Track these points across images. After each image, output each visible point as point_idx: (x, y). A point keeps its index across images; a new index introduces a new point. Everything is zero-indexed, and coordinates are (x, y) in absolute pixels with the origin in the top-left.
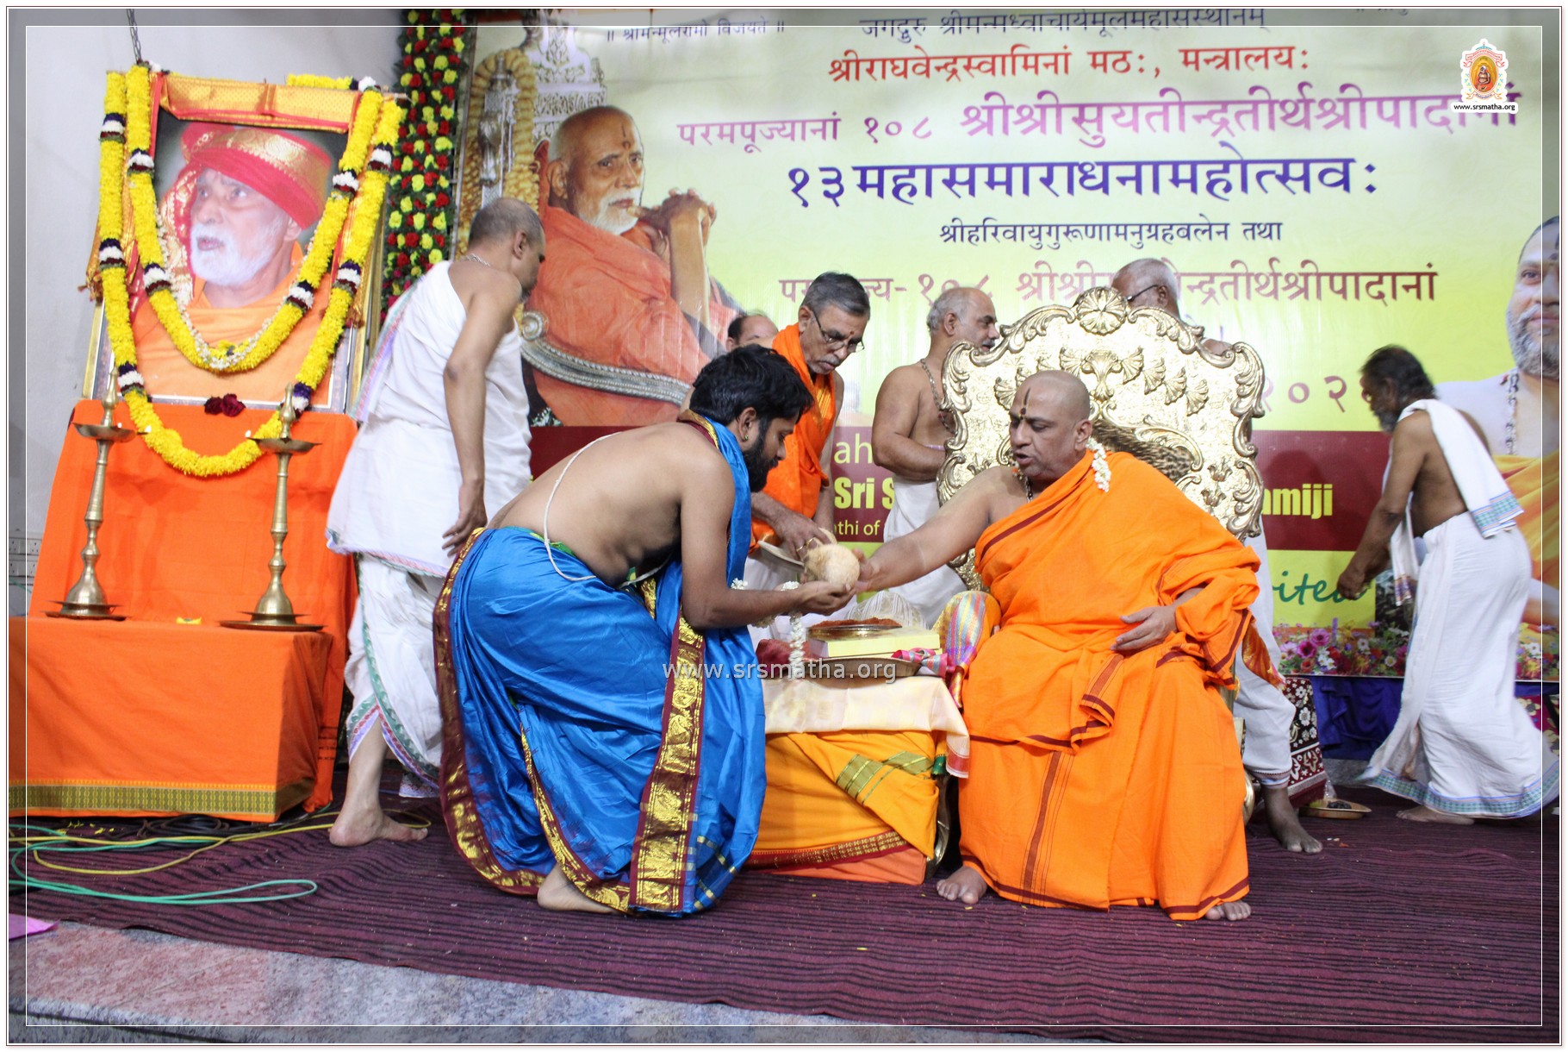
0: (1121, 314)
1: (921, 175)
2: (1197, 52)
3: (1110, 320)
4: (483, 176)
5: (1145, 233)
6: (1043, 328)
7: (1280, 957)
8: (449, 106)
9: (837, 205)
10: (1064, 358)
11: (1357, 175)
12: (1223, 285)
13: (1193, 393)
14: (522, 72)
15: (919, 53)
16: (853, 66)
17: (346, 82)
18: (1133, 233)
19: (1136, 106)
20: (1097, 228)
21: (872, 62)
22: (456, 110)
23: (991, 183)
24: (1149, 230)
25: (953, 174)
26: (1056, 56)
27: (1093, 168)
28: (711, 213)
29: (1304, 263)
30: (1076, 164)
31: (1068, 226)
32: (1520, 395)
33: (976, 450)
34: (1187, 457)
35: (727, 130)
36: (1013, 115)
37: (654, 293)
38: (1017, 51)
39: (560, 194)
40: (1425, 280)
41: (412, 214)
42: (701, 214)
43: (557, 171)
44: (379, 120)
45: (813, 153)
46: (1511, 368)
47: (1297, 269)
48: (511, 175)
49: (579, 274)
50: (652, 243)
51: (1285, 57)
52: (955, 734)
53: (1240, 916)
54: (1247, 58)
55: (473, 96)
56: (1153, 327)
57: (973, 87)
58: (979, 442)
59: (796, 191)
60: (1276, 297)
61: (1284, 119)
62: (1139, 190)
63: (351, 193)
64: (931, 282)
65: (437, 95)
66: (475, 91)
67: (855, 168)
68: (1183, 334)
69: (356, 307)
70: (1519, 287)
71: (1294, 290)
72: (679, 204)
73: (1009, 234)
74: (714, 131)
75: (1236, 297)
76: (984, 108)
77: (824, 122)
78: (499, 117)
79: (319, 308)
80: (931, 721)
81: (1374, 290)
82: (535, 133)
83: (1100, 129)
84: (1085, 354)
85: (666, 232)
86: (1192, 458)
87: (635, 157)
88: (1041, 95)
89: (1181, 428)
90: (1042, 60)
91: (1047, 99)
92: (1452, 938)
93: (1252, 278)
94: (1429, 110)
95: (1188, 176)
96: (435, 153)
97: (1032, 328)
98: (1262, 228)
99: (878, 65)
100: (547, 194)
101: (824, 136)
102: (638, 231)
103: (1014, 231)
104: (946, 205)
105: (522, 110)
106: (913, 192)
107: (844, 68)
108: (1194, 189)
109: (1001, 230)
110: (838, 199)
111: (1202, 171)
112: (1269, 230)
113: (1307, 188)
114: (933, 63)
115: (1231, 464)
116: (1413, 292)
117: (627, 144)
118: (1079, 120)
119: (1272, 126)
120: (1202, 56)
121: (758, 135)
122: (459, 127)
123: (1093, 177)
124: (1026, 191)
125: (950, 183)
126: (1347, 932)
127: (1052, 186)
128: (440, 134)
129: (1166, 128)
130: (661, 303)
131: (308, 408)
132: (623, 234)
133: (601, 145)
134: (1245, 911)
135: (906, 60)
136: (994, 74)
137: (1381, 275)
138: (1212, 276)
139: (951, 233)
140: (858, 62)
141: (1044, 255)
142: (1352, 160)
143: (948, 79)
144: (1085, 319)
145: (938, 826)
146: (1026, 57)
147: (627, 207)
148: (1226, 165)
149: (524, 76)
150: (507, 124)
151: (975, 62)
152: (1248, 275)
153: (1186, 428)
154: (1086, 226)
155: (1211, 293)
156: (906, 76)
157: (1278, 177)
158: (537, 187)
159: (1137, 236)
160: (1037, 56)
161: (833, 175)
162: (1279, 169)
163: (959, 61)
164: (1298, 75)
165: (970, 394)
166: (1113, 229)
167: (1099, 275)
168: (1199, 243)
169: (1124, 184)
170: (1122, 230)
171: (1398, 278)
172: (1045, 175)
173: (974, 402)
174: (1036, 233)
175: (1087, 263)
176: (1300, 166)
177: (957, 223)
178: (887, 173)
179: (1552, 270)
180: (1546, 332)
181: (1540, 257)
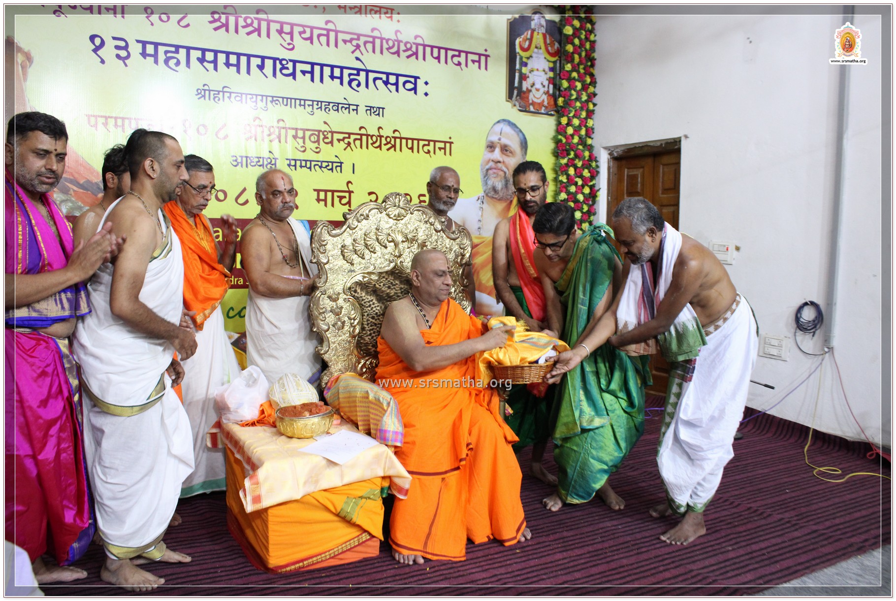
1: (183, 52)
5: (315, 107)
9: (126, 65)
10: (378, 234)
11: (421, 86)
12: (355, 140)
18: (309, 105)
19: (312, 28)
20: (289, 100)
23: (228, 65)
24: (318, 105)
25: (204, 55)
27: (287, 63)
28: (29, 58)
29: (395, 131)
30: (278, 59)
31: (273, 97)
32: (485, 206)
36: (241, 22)
40: (448, 145)
42: (20, 58)
46: (481, 193)
47: (391, 134)
52: (400, 477)
59: (95, 50)
60: (381, 149)
61: (388, 49)
62: (312, 80)
67: (138, 41)
70: (486, 153)
71: (389, 146)
73: (238, 98)
75: (361, 147)
76: (224, 13)
77: (116, 5)
80: (383, 471)
81: (426, 148)
83: (292, 39)
84: (390, 232)
93: (369, 137)
94: (453, 56)
95: (339, 75)
98: (375, 109)
101: (115, 14)
103: (241, 97)
104: (199, 75)
106: (178, 64)
108: (342, 83)
109: (233, 95)
110: (126, 61)
111: (346, 72)
113: (397, 90)
116: (443, 151)
118: (280, 32)
119: (382, 52)
123: (287, 68)
124: (248, 72)
125: (202, 60)
127: (263, 71)
129: (328, 44)
137: (429, 141)
138: (350, 134)
139: (202, 93)
141: (258, 113)
142: (419, 78)
148: (359, 70)
152: (367, 135)
154: (283, 98)
155: (349, 144)
157: (384, 82)
159: (311, 107)
161: (123, 44)
162: (384, 77)
164: (395, 25)
165: (328, 254)
166: (298, 101)
167: (290, 128)
168: (343, 115)
169: (304, 75)
170: (302, 103)
171: (437, 143)
172: (260, 63)
173: (330, 258)
174: (254, 99)
175: (283, 121)
176: (394, 77)
177: (206, 87)
178: (160, 47)
179: (498, 146)
180: (495, 176)
181: (494, 138)
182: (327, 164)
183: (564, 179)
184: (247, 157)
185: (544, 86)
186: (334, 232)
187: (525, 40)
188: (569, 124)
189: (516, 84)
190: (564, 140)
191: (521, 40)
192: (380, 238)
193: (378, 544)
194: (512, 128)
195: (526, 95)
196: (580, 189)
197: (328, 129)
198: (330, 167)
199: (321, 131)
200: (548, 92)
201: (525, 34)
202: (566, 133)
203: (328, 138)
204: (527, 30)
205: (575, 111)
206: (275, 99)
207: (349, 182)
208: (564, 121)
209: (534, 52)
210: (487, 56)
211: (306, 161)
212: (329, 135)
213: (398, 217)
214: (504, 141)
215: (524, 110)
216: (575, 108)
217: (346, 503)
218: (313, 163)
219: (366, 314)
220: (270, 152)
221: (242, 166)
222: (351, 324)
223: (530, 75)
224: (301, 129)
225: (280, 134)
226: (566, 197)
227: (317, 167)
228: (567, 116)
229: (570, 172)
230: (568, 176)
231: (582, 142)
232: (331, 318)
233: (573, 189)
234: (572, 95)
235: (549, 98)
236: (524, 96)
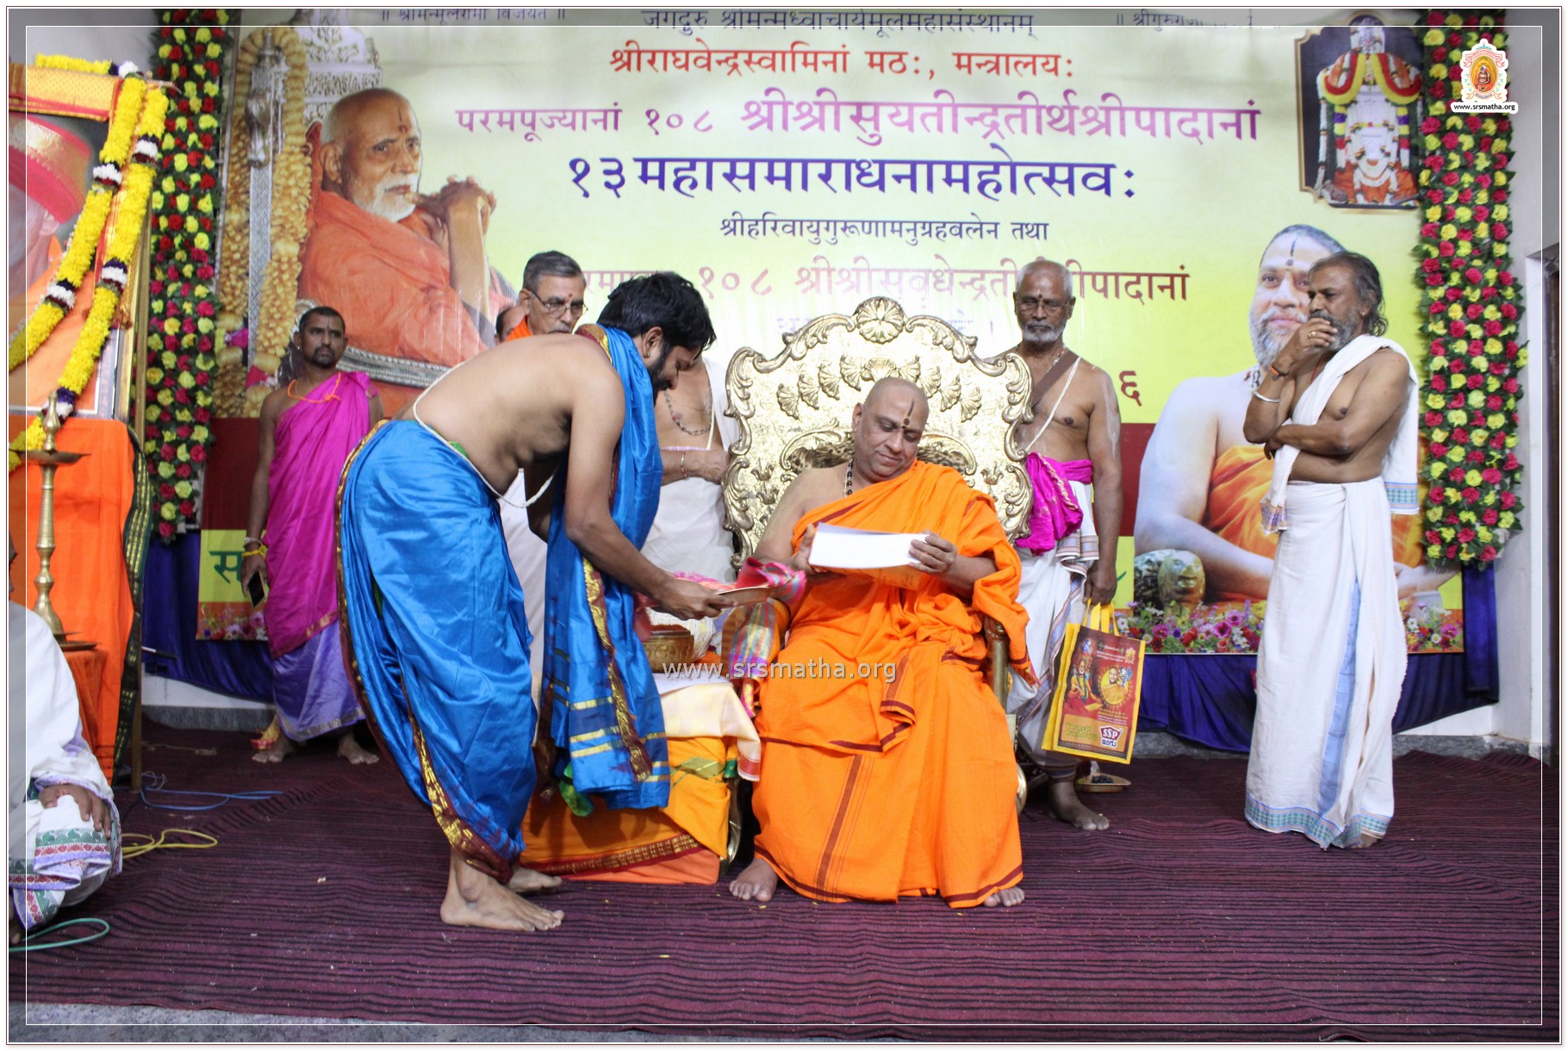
0: (899, 323)
1: (701, 168)
2: (969, 56)
3: (888, 329)
4: (251, 156)
5: (920, 231)
6: (824, 336)
7: (1052, 942)
8: (213, 82)
9: (618, 196)
10: (844, 366)
11: (1118, 181)
12: (993, 282)
13: (967, 400)
14: (291, 49)
15: (700, 47)
16: (634, 57)
17: (104, 66)
18: (908, 230)
19: (911, 106)
20: (873, 225)
21: (654, 53)
22: (220, 86)
23: (771, 178)
24: (924, 228)
25: (733, 168)
26: (835, 54)
27: (870, 166)
28: (491, 202)
30: (854, 161)
31: (845, 222)
33: (759, 455)
34: (961, 462)
35: (507, 117)
36: (793, 112)
37: (433, 283)
38: (797, 48)
39: (333, 178)
40: (1178, 281)
41: (175, 194)
42: (481, 203)
43: (331, 154)
44: (143, 109)
45: (594, 144)
46: (1252, 364)
48: (281, 157)
49: (355, 262)
50: (431, 232)
51: (1051, 66)
52: (746, 739)
53: (1014, 902)
54: (1016, 64)
55: (238, 72)
56: (929, 337)
57: (753, 82)
58: (762, 447)
59: (576, 181)
61: (1050, 124)
62: (914, 188)
63: (114, 186)
64: (712, 275)
65: (199, 69)
66: (241, 66)
67: (636, 160)
68: (957, 344)
69: (123, 307)
70: (1260, 290)
72: (457, 191)
73: (788, 229)
74: (494, 118)
76: (764, 103)
77: (606, 112)
78: (268, 96)
79: (82, 307)
80: (722, 728)
81: (1133, 289)
82: (306, 113)
83: (877, 127)
84: (865, 362)
85: (445, 220)
86: (966, 462)
87: (412, 142)
88: (820, 92)
89: (956, 434)
90: (821, 58)
91: (826, 97)
92: (1201, 911)
94: (1181, 122)
95: (961, 176)
96: (198, 131)
97: (814, 335)
98: (1030, 228)
99: (659, 57)
100: (320, 178)
101: (605, 127)
102: (416, 219)
103: (794, 226)
104: (726, 198)
105: (293, 89)
106: (694, 185)
107: (625, 58)
108: (966, 189)
109: (780, 225)
110: (619, 190)
111: (974, 171)
112: (1037, 230)
113: (1071, 191)
114: (714, 57)
115: (1002, 469)
116: (1168, 291)
117: (404, 128)
118: (857, 118)
119: (1039, 131)
120: (975, 60)
121: (538, 124)
122: (225, 104)
123: (870, 174)
124: (805, 186)
125: (730, 176)
126: (1111, 912)
127: (830, 182)
128: (204, 111)
129: (940, 128)
130: (440, 293)
131: (73, 414)
132: (400, 222)
133: (377, 129)
134: (1019, 896)
135: (687, 53)
136: (774, 69)
137: (1139, 276)
138: (983, 273)
139: (731, 226)
140: (639, 53)
141: (822, 249)
142: (1113, 166)
143: (729, 73)
144: (864, 328)
145: (730, 825)
146: (805, 54)
147: (404, 193)
148: (997, 166)
149: (294, 53)
150: (276, 104)
151: (755, 57)
153: (960, 433)
154: (863, 222)
155: (982, 289)
156: (687, 69)
157: (1045, 180)
158: (309, 170)
159: (912, 232)
160: (816, 54)
161: (614, 166)
162: (1046, 172)
163: (740, 55)
164: (1063, 83)
165: (753, 400)
166: (889, 226)
167: (875, 270)
168: (971, 240)
169: (900, 182)
170: (897, 226)
171: (1154, 279)
172: (823, 171)
173: (757, 408)
174: (815, 228)
175: (864, 258)
176: (1065, 170)
177: (737, 217)
178: (668, 165)
179: (1288, 274)
180: (1283, 332)
181: (1279, 262)
183: (1438, 328)
185: (1388, 155)
187: (1338, 74)
188: (1446, 218)
189: (1322, 157)
190: (1435, 253)
191: (1329, 73)
192: (848, 373)
194: (1315, 239)
195: (1347, 174)
196: (1477, 347)
197: (943, 266)
199: (929, 270)
201: (1338, 61)
202: (1440, 237)
203: (943, 281)
204: (1342, 53)
205: (1461, 192)
208: (1434, 213)
209: (1359, 92)
210: (1253, 114)
212: (946, 277)
214: (1301, 264)
215: (1343, 203)
216: (1459, 186)
223: (1353, 137)
224: (896, 270)
225: (858, 281)
226: (1446, 364)
228: (1441, 203)
229: (1451, 315)
230: (1449, 323)
231: (1481, 251)
233: (1461, 347)
234: (1449, 162)
235: (1402, 175)
236: (1343, 177)
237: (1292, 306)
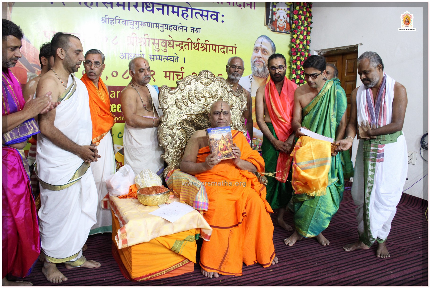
3: (209, 81)
5: (164, 27)
11: (220, 18)
12: (185, 45)
18: (161, 27)
20: (151, 24)
23: (118, 5)
24: (166, 26)
27: (150, 4)
30: (144, 2)
31: (142, 22)
32: (253, 81)
33: (170, 122)
40: (234, 48)
46: (251, 74)
47: (204, 43)
52: (206, 229)
58: (171, 119)
60: (199, 50)
62: (163, 13)
70: (254, 53)
71: (203, 48)
73: (123, 23)
75: (188, 49)
80: (196, 226)
81: (222, 50)
93: (193, 44)
95: (177, 11)
103: (125, 22)
106: (92, 4)
108: (178, 15)
109: (121, 21)
111: (180, 10)
112: (196, 30)
113: (208, 19)
116: (231, 51)
123: (150, 7)
124: (129, 8)
127: (137, 8)
137: (224, 46)
138: (182, 42)
139: (105, 20)
141: (134, 31)
142: (219, 13)
148: (187, 9)
152: (192, 43)
154: (147, 23)
155: (182, 47)
157: (200, 15)
159: (162, 28)
162: (201, 12)
165: (168, 103)
166: (155, 25)
167: (151, 39)
168: (179, 32)
169: (159, 11)
170: (158, 25)
171: (228, 47)
172: (135, 4)
173: (169, 106)
174: (132, 23)
175: (147, 35)
176: (206, 12)
177: (107, 17)
179: (260, 49)
180: (258, 65)
181: (258, 45)
182: (170, 58)
183: (294, 67)
184: (128, 54)
185: (285, 18)
186: (171, 91)
188: (298, 38)
189: (270, 17)
190: (295, 47)
192: (197, 95)
193: (193, 265)
194: (267, 40)
195: (275, 22)
197: (171, 39)
198: (172, 59)
199: (167, 40)
200: (287, 21)
202: (296, 43)
203: (171, 44)
205: (301, 31)
206: (143, 23)
207: (182, 68)
208: (295, 36)
210: (255, 3)
211: (159, 56)
212: (172, 43)
213: (207, 84)
214: (263, 47)
215: (274, 30)
216: (301, 29)
217: (175, 243)
218: (163, 57)
219: (189, 137)
220: (140, 51)
221: (126, 58)
222: (181, 142)
223: (277, 12)
224: (157, 39)
225: (146, 42)
226: (296, 76)
227: (165, 59)
228: (297, 34)
230: (297, 65)
231: (304, 47)
232: (169, 139)
233: (299, 72)
234: (299, 23)
235: (287, 24)
236: (274, 23)
237: (261, 58)
